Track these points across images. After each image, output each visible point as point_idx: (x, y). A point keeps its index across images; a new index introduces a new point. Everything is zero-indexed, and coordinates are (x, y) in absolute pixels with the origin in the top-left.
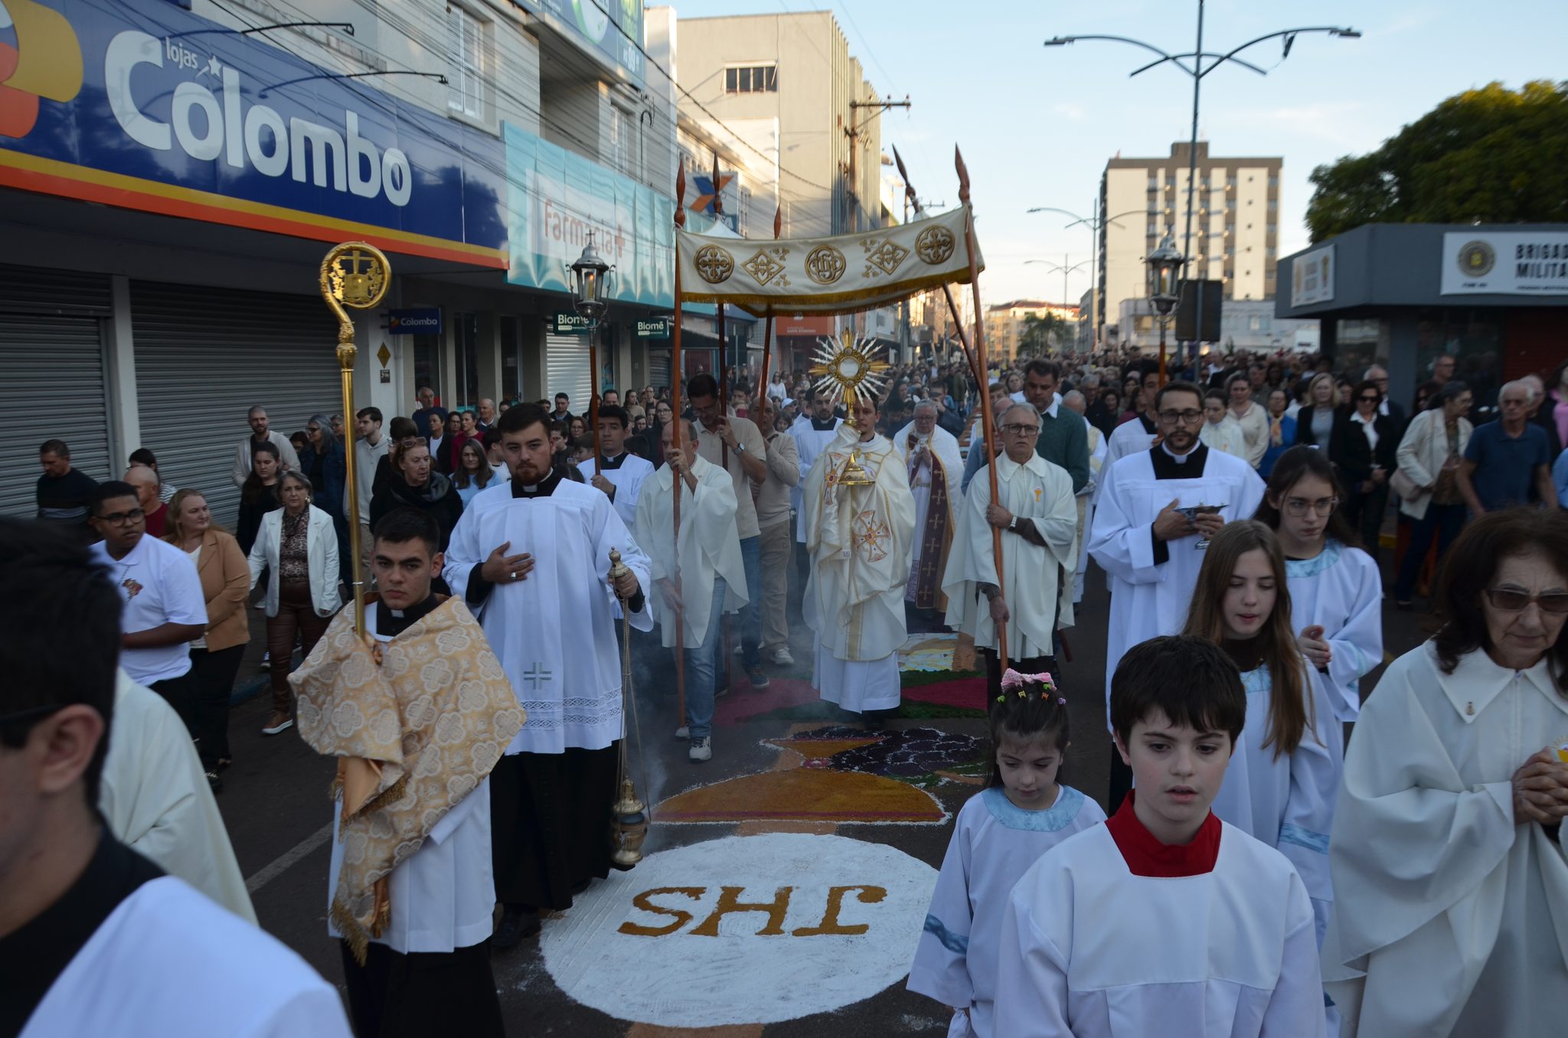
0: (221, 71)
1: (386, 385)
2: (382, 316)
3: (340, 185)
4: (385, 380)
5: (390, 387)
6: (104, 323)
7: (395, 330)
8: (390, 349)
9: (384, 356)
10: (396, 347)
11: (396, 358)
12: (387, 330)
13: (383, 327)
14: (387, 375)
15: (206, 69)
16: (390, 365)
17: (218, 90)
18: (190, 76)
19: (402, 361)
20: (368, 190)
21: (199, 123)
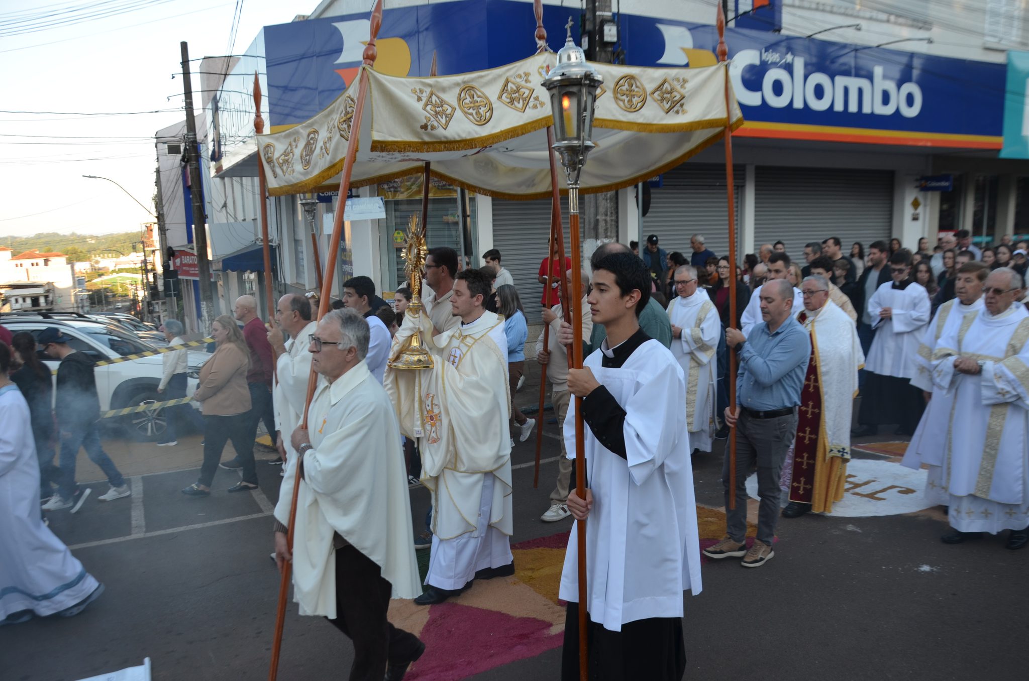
0: (793, 59)
1: (915, 223)
2: (917, 180)
3: (867, 110)
4: (915, 218)
5: (919, 223)
6: (740, 188)
7: (924, 189)
8: (921, 200)
9: (916, 204)
10: (925, 198)
11: (925, 206)
12: (917, 190)
13: (917, 187)
14: (916, 217)
15: (784, 61)
16: (920, 210)
17: (789, 68)
18: (775, 65)
19: (928, 209)
20: (889, 110)
21: (778, 88)
